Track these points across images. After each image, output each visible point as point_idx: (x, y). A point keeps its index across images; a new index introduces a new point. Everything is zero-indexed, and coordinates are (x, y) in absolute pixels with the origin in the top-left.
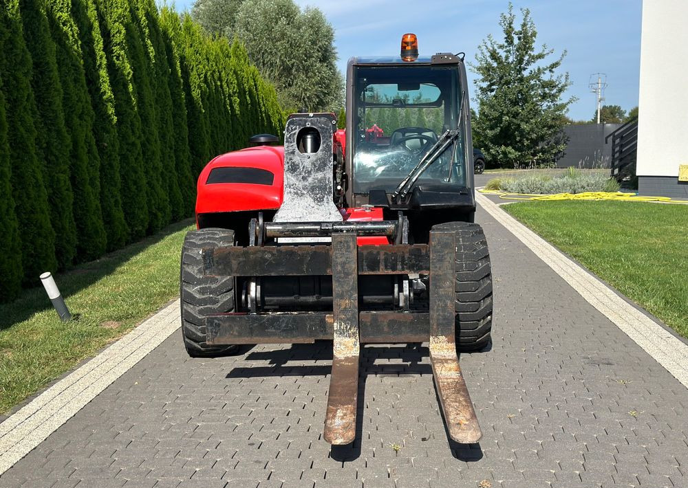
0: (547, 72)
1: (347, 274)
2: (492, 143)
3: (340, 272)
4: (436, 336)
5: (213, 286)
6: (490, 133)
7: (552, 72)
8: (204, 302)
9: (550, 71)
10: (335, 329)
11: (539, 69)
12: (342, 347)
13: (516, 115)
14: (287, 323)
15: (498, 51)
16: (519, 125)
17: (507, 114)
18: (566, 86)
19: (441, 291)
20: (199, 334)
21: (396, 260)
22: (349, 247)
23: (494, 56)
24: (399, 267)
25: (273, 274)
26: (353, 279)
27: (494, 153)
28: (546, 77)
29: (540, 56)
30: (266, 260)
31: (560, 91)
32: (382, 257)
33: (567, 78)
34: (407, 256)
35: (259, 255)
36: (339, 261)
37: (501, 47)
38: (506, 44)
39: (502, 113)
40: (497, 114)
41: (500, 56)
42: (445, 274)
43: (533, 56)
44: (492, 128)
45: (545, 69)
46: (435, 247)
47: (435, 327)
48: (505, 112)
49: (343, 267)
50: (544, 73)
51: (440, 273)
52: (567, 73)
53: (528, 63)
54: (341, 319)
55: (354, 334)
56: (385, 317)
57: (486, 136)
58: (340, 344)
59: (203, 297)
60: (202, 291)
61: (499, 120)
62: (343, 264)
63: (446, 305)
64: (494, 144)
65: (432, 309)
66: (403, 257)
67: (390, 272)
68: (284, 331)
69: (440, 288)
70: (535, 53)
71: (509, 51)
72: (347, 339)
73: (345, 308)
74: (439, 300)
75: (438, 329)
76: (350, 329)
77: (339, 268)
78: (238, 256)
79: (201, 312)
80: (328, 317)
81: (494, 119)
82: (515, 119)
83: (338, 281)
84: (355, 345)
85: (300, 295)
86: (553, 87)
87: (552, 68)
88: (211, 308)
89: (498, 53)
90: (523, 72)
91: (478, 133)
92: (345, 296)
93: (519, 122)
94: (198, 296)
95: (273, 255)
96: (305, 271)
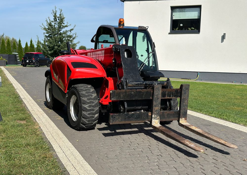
0: (69, 32)
1: (158, 99)
2: (50, 56)
3: (156, 98)
4: (182, 118)
5: (93, 104)
6: (50, 52)
7: (71, 32)
8: (90, 110)
9: (70, 31)
10: (153, 117)
11: (66, 31)
12: (155, 123)
13: (59, 46)
14: (137, 116)
15: (52, 23)
16: (60, 50)
17: (56, 46)
18: (76, 37)
19: (184, 104)
20: (87, 122)
21: (171, 94)
22: (159, 90)
23: (50, 25)
24: (172, 96)
25: (133, 99)
26: (159, 101)
27: (51, 59)
28: (69, 34)
29: (66, 26)
30: (132, 94)
31: (74, 39)
32: (167, 93)
33: (76, 34)
34: (174, 92)
35: (130, 92)
36: (156, 94)
37: (52, 22)
38: (54, 21)
39: (54, 46)
40: (52, 45)
41: (53, 25)
42: (186, 98)
43: (64, 26)
44: (50, 51)
45: (68, 31)
46: (184, 89)
47: (182, 115)
48: (55, 45)
49: (157, 96)
50: (68, 32)
51: (185, 98)
52: (76, 33)
53: (62, 28)
54: (155, 114)
55: (158, 118)
56: (166, 112)
57: (48, 53)
58: (154, 122)
59: (90, 108)
60: (90, 106)
61: (53, 48)
62: (157, 95)
63: (185, 108)
64: (51, 56)
65: (182, 110)
66: (173, 93)
67: (169, 98)
68: (135, 118)
69: (184, 102)
70: (65, 25)
71: (55, 23)
72: (156, 120)
73: (156, 110)
74: (183, 106)
75: (182, 116)
76: (157, 117)
77: (156, 97)
78: (123, 93)
79: (89, 114)
80: (149, 113)
81: (51, 47)
82: (59, 48)
83: (155, 101)
84: (158, 122)
85: (137, 106)
86: (71, 37)
87: (71, 31)
88: (92, 113)
89: (52, 24)
90: (61, 31)
91: (45, 52)
92: (157, 106)
93: (60, 49)
94: (88, 108)
95: (134, 92)
96: (144, 98)
